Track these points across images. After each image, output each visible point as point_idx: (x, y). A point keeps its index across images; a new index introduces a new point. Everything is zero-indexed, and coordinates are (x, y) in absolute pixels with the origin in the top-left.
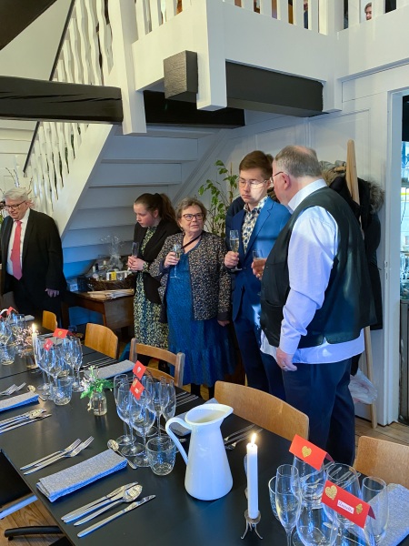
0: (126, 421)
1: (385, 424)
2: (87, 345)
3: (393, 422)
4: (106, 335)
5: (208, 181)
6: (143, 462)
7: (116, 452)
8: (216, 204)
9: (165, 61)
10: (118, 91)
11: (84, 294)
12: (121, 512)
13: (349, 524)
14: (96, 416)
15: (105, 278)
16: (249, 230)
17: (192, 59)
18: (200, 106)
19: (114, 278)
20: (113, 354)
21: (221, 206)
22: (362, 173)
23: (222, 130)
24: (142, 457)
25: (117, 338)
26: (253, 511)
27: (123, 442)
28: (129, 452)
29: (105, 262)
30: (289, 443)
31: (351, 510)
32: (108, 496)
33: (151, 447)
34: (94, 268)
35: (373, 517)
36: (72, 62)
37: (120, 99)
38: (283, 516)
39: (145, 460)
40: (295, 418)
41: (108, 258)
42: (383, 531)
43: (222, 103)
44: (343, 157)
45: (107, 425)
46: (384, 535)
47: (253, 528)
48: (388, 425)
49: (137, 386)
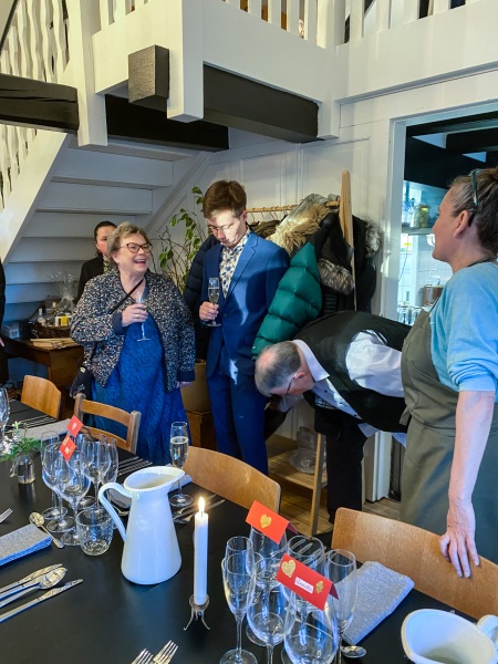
0: (55, 488)
1: (374, 499)
2: (23, 402)
3: (383, 498)
4: (47, 389)
5: (182, 211)
6: (73, 540)
7: (40, 528)
8: (190, 238)
9: (130, 56)
10: (74, 91)
11: (26, 343)
12: (36, 601)
13: (310, 608)
14: (20, 485)
15: (52, 323)
16: (229, 269)
17: (162, 56)
18: (171, 114)
19: (64, 324)
20: (55, 412)
21: (197, 241)
22: (357, 210)
23: (202, 152)
24: (72, 533)
25: (59, 393)
26: (200, 596)
27: (51, 516)
28: (57, 528)
29: (54, 304)
30: (246, 512)
31: (309, 588)
32: (21, 582)
33: (84, 519)
34: (41, 310)
35: (336, 597)
36: (19, 55)
37: (76, 102)
38: (233, 600)
39: (76, 537)
40: (264, 487)
41: (58, 300)
42: (350, 614)
43: (198, 113)
44: (337, 191)
45: (34, 494)
46: (351, 619)
47: (200, 617)
48: (377, 501)
49: (68, 445)
